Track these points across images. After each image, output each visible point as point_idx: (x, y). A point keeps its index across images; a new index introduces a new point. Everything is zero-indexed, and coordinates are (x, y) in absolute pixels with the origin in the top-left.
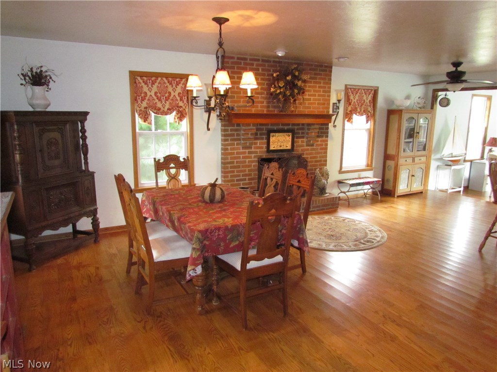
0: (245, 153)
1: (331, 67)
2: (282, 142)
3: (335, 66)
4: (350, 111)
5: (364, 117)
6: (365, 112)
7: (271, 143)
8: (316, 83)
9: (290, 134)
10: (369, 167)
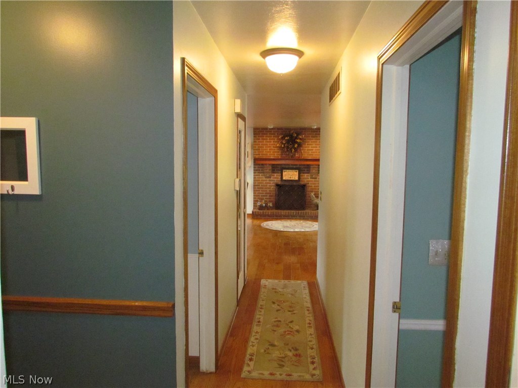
0: (266, 180)
2: (291, 176)
7: (284, 176)
9: (297, 171)
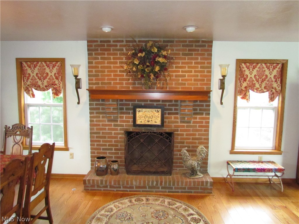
0: (111, 125)
1: (212, 42)
2: (150, 117)
3: (216, 40)
4: (245, 87)
5: (266, 95)
6: (268, 88)
7: (137, 118)
8: (192, 59)
9: (160, 110)
10: (277, 149)
